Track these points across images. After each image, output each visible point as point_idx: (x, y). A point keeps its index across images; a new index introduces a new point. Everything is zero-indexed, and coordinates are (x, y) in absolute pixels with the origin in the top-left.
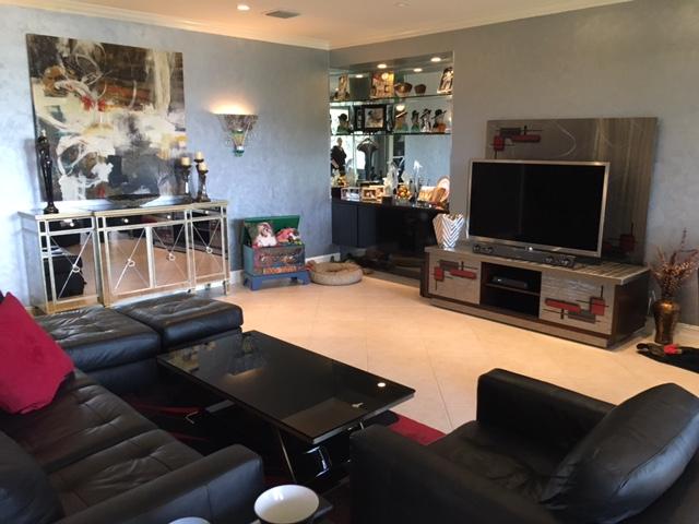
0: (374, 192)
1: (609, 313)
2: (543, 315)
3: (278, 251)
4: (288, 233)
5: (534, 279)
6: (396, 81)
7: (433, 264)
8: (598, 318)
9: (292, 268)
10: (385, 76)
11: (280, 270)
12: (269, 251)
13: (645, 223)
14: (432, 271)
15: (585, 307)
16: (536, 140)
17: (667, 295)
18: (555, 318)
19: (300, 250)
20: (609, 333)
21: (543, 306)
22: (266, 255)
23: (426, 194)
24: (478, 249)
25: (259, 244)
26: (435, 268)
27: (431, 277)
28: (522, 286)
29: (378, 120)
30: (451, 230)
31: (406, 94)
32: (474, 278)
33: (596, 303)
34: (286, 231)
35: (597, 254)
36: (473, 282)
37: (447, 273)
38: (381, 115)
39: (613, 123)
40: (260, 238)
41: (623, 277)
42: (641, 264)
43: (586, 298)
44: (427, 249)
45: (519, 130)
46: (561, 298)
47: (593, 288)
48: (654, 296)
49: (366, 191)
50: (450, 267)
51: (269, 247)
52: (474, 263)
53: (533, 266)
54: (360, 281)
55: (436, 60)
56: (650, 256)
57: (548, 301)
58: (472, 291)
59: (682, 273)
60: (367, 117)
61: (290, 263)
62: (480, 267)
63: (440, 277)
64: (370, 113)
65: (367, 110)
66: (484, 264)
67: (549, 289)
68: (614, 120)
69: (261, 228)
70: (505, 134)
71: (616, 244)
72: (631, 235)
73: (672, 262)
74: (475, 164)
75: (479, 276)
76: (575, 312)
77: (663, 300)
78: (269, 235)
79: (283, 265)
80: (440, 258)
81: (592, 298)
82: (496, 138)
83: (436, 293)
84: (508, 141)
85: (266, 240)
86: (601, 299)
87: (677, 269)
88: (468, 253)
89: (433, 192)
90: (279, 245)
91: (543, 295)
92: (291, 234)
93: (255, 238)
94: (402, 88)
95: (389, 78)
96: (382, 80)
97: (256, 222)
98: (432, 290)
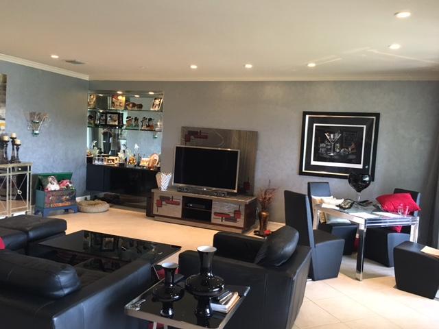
0: (113, 160)
1: (243, 217)
2: (213, 221)
3: (60, 193)
4: (66, 182)
5: (209, 204)
6: (126, 101)
7: (156, 198)
8: (238, 220)
9: (67, 204)
10: (120, 98)
11: (60, 204)
12: (54, 193)
13: (253, 177)
14: (155, 201)
15: (232, 215)
16: (206, 137)
17: (264, 209)
18: (219, 221)
19: (73, 192)
20: (242, 226)
21: (213, 216)
22: (53, 195)
23: (145, 162)
24: (180, 190)
25: (49, 189)
26: (157, 200)
27: (155, 205)
28: (202, 208)
29: (115, 121)
30: (165, 180)
31: (133, 109)
32: (179, 204)
33: (237, 213)
34: (65, 181)
35: (236, 191)
36: (178, 206)
37: (164, 203)
38: (117, 118)
39: (239, 132)
40: (49, 185)
41: (248, 201)
42: (252, 196)
43: (233, 211)
44: (153, 190)
45: (197, 132)
46: (222, 212)
47: (235, 206)
48: (258, 210)
49: (108, 160)
50: (165, 199)
51: (55, 191)
52: (179, 197)
53: (207, 197)
54: (108, 210)
55: (151, 93)
56: (256, 192)
57: (216, 214)
58: (177, 211)
59: (270, 198)
60: (109, 118)
61: (68, 200)
62: (181, 199)
63: (160, 205)
64: (110, 117)
65: (109, 115)
66: (183, 197)
67: (216, 208)
68: (240, 131)
69: (50, 179)
70: (190, 134)
71: (242, 187)
72: (248, 183)
73: (265, 194)
74: (177, 147)
75: (181, 203)
76: (228, 218)
77: (263, 211)
78: (55, 183)
79: (62, 202)
80: (159, 195)
81: (235, 211)
82: (186, 135)
83: (157, 213)
84: (192, 137)
85: (53, 186)
86: (239, 211)
87: (268, 196)
88: (174, 192)
89: (149, 161)
90: (61, 190)
91: (213, 211)
92: (68, 183)
93: (46, 185)
94: (131, 105)
95: (122, 99)
96: (118, 100)
97: (47, 176)
98: (155, 212)
